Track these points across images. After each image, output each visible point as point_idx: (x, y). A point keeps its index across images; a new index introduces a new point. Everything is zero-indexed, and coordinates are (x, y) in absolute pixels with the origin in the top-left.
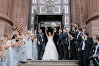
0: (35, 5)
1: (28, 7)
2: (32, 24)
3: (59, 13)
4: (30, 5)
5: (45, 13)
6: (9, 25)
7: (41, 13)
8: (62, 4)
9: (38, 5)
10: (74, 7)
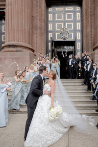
0: (51, 32)
1: (45, 34)
2: (50, 49)
3: (72, 39)
4: (47, 32)
5: (60, 39)
6: (32, 52)
7: (57, 39)
8: (75, 31)
9: (54, 32)
10: (84, 34)
